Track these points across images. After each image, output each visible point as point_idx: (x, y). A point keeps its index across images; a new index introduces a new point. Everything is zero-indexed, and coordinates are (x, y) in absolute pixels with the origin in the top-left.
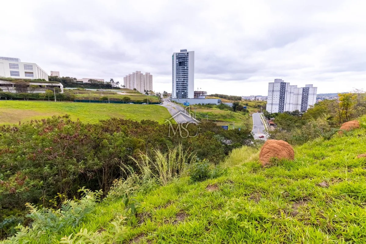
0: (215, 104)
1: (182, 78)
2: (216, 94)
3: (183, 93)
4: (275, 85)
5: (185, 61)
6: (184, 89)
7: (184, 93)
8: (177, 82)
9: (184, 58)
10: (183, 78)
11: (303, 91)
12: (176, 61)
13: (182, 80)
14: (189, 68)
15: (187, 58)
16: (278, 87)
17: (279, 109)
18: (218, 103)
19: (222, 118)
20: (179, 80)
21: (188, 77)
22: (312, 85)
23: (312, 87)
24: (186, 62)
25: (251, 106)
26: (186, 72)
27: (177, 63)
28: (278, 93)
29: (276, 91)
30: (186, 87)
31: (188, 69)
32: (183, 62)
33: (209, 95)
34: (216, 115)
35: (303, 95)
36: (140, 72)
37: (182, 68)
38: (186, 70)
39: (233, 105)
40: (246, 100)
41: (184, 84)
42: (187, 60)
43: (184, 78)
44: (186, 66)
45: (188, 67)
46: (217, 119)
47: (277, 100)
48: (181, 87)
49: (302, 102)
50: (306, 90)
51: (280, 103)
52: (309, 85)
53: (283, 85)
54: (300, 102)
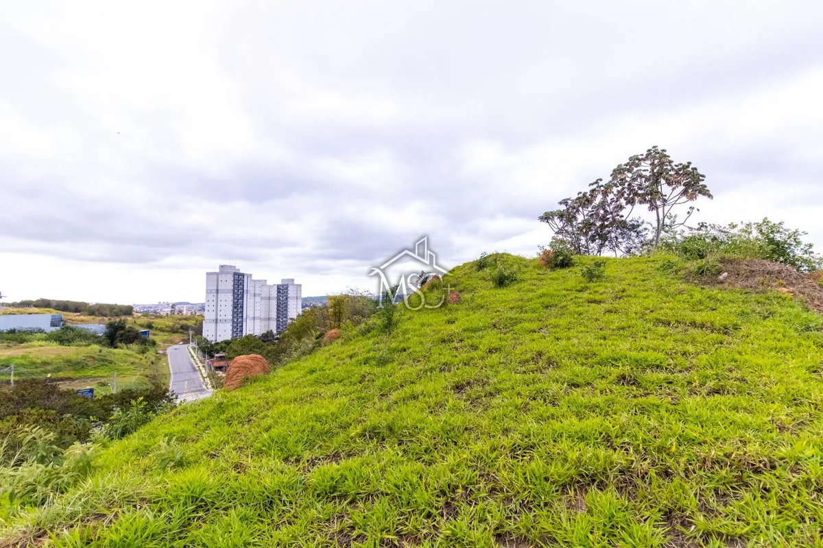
0: (41, 331)
2: (43, 301)
4: (222, 277)
11: (279, 292)
16: (227, 283)
17: (233, 332)
18: (53, 324)
19: (71, 368)
22: (293, 280)
23: (293, 284)
25: (162, 330)
28: (230, 297)
29: (225, 291)
33: (10, 302)
34: (45, 363)
35: (278, 299)
39: (108, 328)
40: (146, 314)
46: (49, 375)
47: (227, 311)
49: (278, 313)
50: (282, 290)
51: (233, 317)
52: (288, 280)
53: (239, 279)
54: (274, 314)
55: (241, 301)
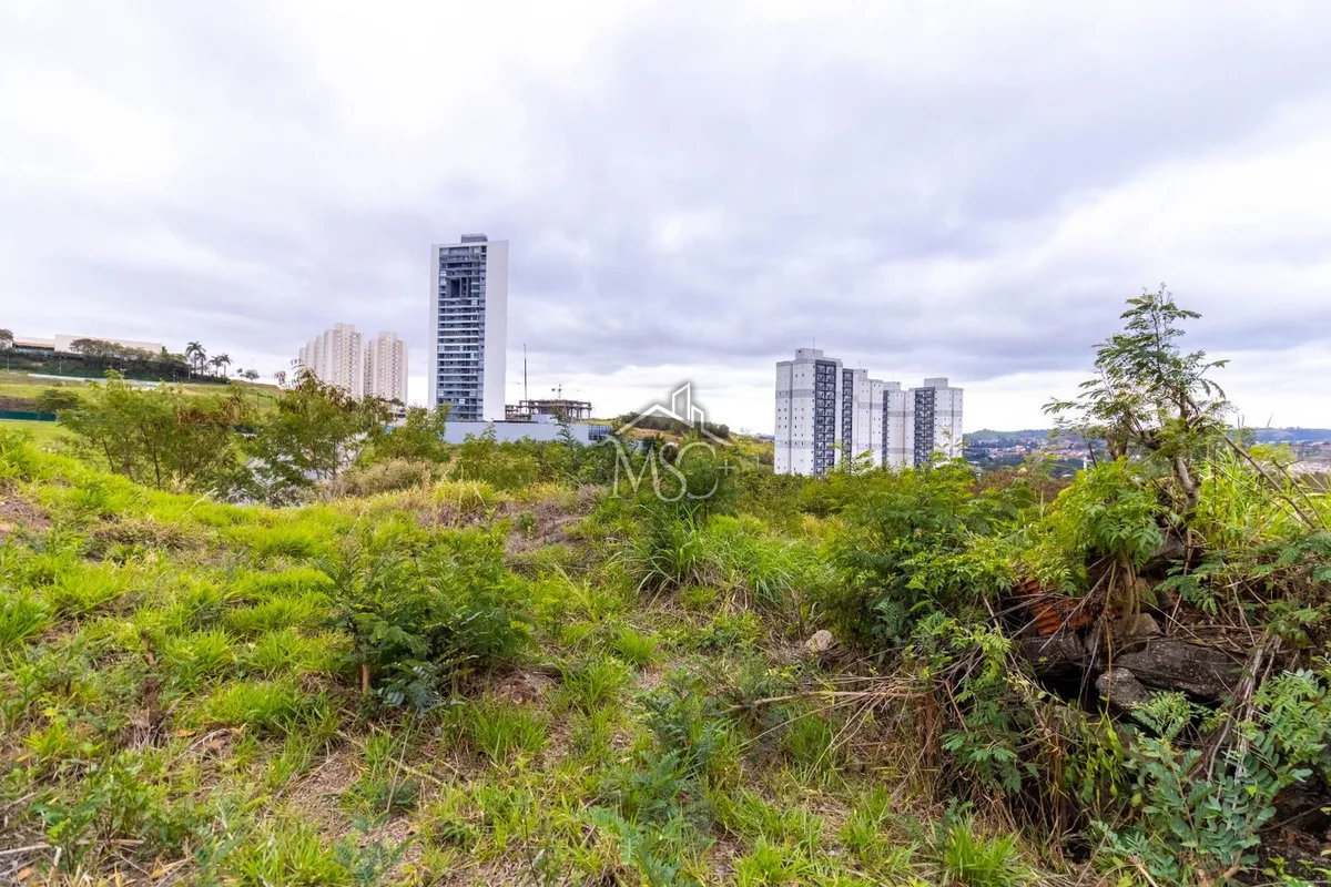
1: (459, 341)
3: (462, 402)
4: (798, 369)
5: (473, 275)
6: (469, 386)
7: (467, 401)
8: (441, 356)
9: (470, 264)
10: (463, 341)
11: (918, 402)
12: (441, 278)
13: (461, 351)
14: (487, 305)
15: (482, 267)
16: (807, 380)
17: (816, 464)
18: (592, 437)
20: (447, 348)
21: (483, 339)
22: (946, 380)
23: (946, 388)
24: (478, 279)
26: (475, 318)
27: (444, 283)
28: (809, 403)
29: (803, 393)
30: (476, 378)
31: (483, 309)
32: (464, 279)
35: (917, 416)
36: (352, 326)
38: (474, 310)
41: (468, 363)
42: (482, 275)
43: (469, 340)
44: (477, 295)
45: (484, 301)
47: (806, 430)
48: (455, 377)
49: (917, 441)
50: (925, 399)
51: (816, 438)
52: (935, 380)
53: (825, 370)
54: (910, 444)
55: (830, 411)
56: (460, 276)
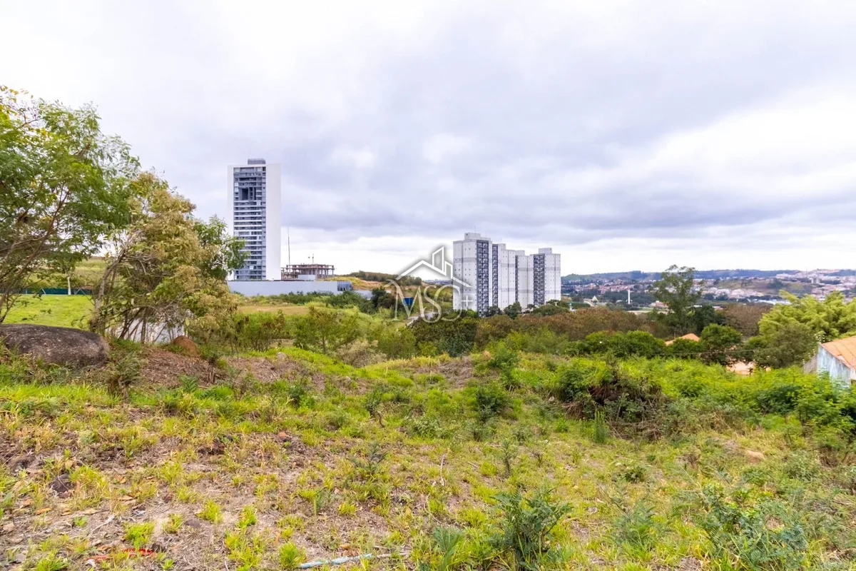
0: (331, 295)
1: (248, 228)
3: (252, 268)
4: (466, 245)
5: (257, 186)
6: (256, 258)
7: (255, 267)
9: (255, 179)
10: (252, 228)
11: (535, 263)
12: (234, 187)
13: (250, 235)
14: (267, 205)
15: (263, 181)
16: (472, 252)
17: (479, 302)
18: (340, 289)
20: (241, 233)
21: (265, 227)
22: (551, 249)
23: (551, 254)
24: (260, 188)
26: (259, 213)
27: (237, 190)
28: (473, 266)
29: (470, 260)
30: (260, 252)
31: (265, 208)
32: (251, 189)
35: (535, 271)
37: (248, 203)
38: (258, 208)
39: (373, 293)
41: (255, 243)
42: (263, 185)
43: (255, 228)
44: (260, 198)
45: (265, 203)
49: (535, 286)
50: (539, 260)
51: (478, 287)
52: (546, 249)
53: (482, 246)
54: (531, 288)
55: (486, 270)
56: (248, 186)
